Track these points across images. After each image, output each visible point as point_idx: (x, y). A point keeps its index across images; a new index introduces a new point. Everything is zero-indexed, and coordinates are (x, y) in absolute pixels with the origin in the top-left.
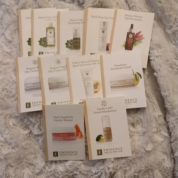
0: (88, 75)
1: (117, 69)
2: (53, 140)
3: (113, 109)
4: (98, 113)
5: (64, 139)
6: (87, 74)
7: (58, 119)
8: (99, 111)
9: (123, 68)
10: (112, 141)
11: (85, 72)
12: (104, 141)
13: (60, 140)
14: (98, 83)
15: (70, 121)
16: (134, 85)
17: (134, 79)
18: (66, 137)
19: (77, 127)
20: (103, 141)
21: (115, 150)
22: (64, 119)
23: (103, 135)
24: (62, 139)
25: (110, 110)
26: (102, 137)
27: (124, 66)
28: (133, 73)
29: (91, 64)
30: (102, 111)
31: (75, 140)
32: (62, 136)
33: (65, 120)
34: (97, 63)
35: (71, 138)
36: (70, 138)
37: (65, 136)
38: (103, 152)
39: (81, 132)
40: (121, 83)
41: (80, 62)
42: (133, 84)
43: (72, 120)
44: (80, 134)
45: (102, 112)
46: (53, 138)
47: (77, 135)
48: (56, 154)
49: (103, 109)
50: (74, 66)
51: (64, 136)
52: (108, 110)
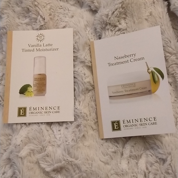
1: (119, 63)
3: (54, 47)
4: (29, 51)
8: (32, 48)
9: (129, 61)
10: (44, 95)
12: (33, 95)
16: (150, 92)
17: (150, 80)
20: (31, 94)
21: (48, 110)
23: (32, 85)
25: (48, 48)
26: (29, 89)
27: (132, 57)
28: (148, 69)
30: (35, 48)
38: (28, 111)
40: (127, 89)
42: (148, 89)
45: (35, 50)
49: (38, 45)
52: (45, 48)
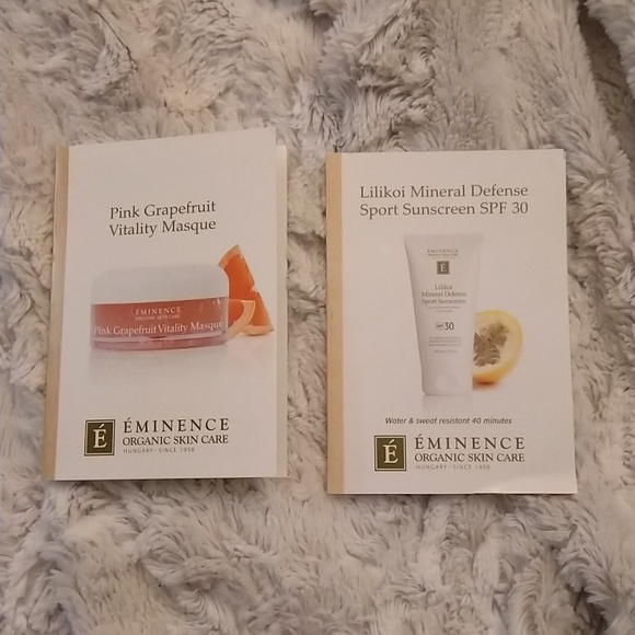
0: (447, 272)
2: (97, 345)
5: (159, 342)
6: (443, 268)
7: (130, 222)
11: (431, 253)
13: (133, 347)
14: (502, 328)
15: (197, 228)
18: (167, 329)
19: (235, 268)
22: (166, 218)
24: (142, 339)
29: (469, 209)
31: (222, 342)
32: (147, 324)
33: (169, 224)
34: (510, 208)
35: (198, 330)
36: (189, 332)
37: (163, 322)
39: (256, 297)
41: (408, 192)
43: (210, 226)
44: (249, 305)
46: (98, 335)
47: (235, 314)
48: (100, 437)
50: (370, 212)
51: (155, 323)
